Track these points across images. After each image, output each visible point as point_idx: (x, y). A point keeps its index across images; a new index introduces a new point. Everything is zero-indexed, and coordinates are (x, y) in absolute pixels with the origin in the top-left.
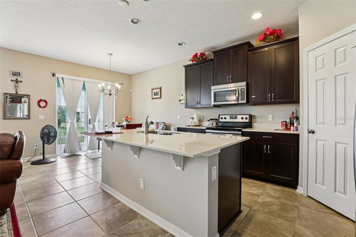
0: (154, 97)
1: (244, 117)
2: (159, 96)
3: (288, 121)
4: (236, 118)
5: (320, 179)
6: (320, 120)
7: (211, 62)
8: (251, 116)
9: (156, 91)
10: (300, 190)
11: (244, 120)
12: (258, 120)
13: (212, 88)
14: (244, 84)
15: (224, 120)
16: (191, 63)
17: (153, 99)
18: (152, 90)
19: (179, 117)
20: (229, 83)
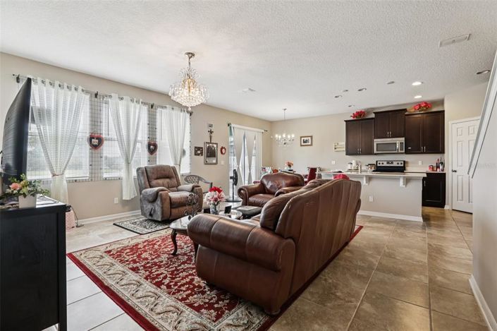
0: (303, 144)
1: (400, 162)
2: (310, 144)
3: (435, 165)
4: (392, 163)
5: (460, 198)
6: (460, 164)
7: (373, 121)
8: (404, 162)
9: (305, 139)
10: (447, 207)
11: (400, 165)
12: (410, 165)
13: (375, 140)
14: (403, 139)
15: (381, 165)
16: (352, 118)
17: (301, 145)
18: (301, 137)
19: (334, 162)
20: (389, 137)
